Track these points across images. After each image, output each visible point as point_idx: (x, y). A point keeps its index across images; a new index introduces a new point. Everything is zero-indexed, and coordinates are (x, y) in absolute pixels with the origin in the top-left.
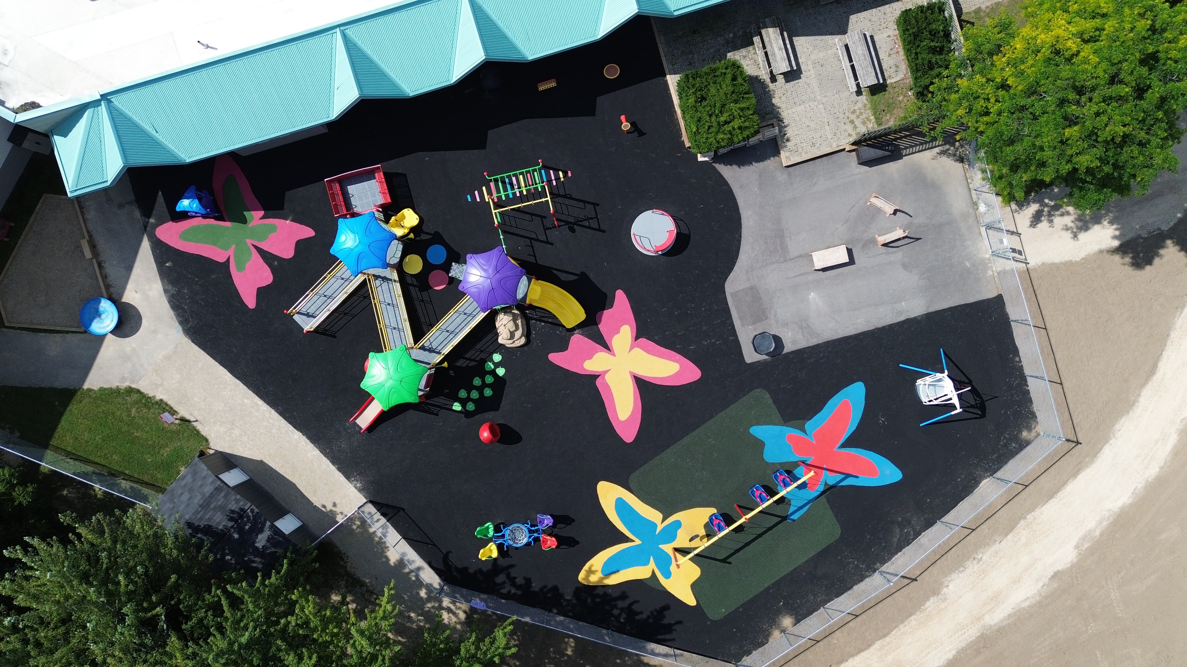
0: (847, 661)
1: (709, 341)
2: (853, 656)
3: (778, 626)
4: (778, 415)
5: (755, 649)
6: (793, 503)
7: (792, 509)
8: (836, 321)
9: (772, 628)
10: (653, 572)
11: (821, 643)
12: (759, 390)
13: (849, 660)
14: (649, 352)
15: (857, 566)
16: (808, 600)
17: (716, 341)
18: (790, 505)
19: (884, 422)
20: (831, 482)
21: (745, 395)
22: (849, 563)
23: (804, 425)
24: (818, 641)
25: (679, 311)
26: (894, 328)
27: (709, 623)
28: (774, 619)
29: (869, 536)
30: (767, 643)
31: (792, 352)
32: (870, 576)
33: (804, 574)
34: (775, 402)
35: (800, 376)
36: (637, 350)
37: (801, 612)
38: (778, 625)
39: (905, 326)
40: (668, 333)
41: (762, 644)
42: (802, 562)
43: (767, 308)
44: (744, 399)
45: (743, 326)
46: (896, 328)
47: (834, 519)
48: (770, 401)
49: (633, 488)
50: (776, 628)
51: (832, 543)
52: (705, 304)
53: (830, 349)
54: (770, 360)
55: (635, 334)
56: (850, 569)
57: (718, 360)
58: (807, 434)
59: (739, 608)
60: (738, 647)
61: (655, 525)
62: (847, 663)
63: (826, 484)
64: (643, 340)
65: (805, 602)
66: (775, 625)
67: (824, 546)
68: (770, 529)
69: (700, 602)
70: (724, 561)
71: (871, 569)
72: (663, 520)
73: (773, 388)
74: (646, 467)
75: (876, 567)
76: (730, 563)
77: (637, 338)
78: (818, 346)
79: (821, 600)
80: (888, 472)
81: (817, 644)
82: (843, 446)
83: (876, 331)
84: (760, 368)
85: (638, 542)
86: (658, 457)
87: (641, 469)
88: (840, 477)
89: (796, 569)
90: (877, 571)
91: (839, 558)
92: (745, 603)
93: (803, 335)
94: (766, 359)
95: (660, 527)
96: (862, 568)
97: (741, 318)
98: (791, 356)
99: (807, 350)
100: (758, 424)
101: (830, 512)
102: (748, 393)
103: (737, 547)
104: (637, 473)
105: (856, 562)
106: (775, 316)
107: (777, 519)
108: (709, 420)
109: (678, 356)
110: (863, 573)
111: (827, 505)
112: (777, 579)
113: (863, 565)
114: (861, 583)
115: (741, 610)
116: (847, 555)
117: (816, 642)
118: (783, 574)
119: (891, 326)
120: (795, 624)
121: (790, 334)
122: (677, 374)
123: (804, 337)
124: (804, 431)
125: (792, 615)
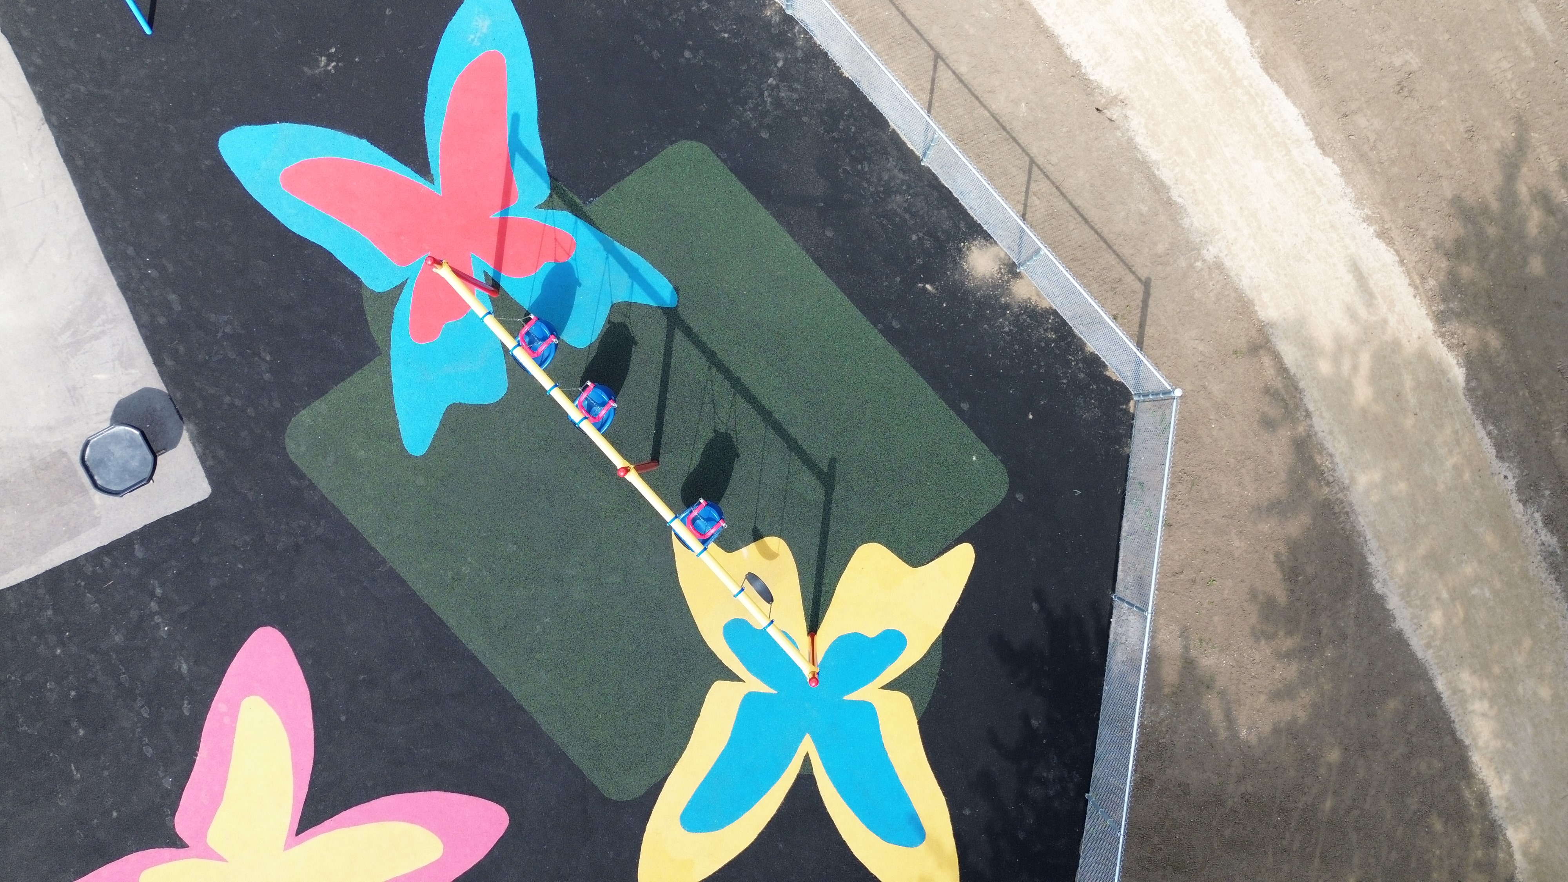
0: (1077, 65)
1: (158, 619)
2: (1059, 49)
3: (1000, 287)
4: (356, 378)
5: (1080, 346)
6: (622, 296)
7: (641, 298)
8: (41, 244)
9: (1007, 306)
10: (891, 686)
11: (1034, 151)
12: (291, 446)
13: (1075, 57)
14: (216, 799)
15: (783, 76)
16: (906, 210)
17: (152, 595)
18: (629, 304)
19: (330, 59)
20: (543, 190)
21: (312, 487)
22: (778, 103)
23: (377, 294)
24: (1032, 162)
25: (74, 724)
26: (36, 66)
27: (1020, 497)
28: (979, 303)
29: (687, 54)
30: (1055, 313)
31: (158, 362)
32: (806, 33)
33: (829, 233)
34: (320, 392)
35: (228, 329)
36: (215, 837)
37: (947, 225)
38: (995, 287)
39: (26, 33)
40: (149, 751)
41: (1063, 329)
42: (794, 245)
43: (32, 458)
44: (323, 485)
45: (95, 522)
46: (38, 61)
47: (650, 165)
48: (320, 406)
49: (647, 783)
50: (1007, 292)
51: (724, 161)
52: (41, 649)
53: (130, 251)
54: (191, 426)
55: (166, 852)
56: (795, 96)
57: (214, 582)
58: (403, 284)
59: (960, 413)
60: (1081, 400)
61: (750, 699)
62: (1084, 63)
63: (548, 204)
64: (182, 824)
65: (913, 215)
66: (997, 297)
67: (737, 186)
68: (711, 357)
69: (962, 531)
70: (827, 479)
71: (783, 33)
72: (731, 676)
73: (277, 404)
74: (575, 753)
75: (777, 19)
76: (833, 461)
77: (175, 842)
78: (126, 287)
79: (901, 170)
80: (483, 24)
81: (1040, 160)
82: (423, 168)
83: (54, 119)
84: (221, 453)
85: (807, 746)
86: (540, 720)
87: (585, 766)
88: (520, 164)
89: (818, 261)
90: (788, 12)
91: (765, 135)
92: (942, 397)
93: (96, 337)
94: (192, 438)
95: (754, 684)
96: (786, 60)
97: (73, 532)
98: (169, 363)
99: (145, 318)
100: (394, 433)
101: (633, 182)
102: (302, 476)
103: (780, 445)
104: (598, 777)
105: (770, 80)
106: (50, 429)
107: (681, 343)
108: (403, 582)
109: (218, 705)
110: (800, 54)
111: (611, 192)
112: (857, 312)
113: (776, 61)
114: (831, 56)
115: (965, 406)
116: (754, 109)
117: (1035, 169)
118: (840, 296)
119: (32, 78)
120: (987, 237)
121: (101, 377)
122: (273, 701)
123: (103, 332)
124: (398, 290)
125: (960, 251)
